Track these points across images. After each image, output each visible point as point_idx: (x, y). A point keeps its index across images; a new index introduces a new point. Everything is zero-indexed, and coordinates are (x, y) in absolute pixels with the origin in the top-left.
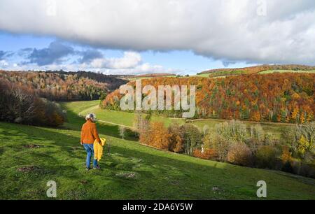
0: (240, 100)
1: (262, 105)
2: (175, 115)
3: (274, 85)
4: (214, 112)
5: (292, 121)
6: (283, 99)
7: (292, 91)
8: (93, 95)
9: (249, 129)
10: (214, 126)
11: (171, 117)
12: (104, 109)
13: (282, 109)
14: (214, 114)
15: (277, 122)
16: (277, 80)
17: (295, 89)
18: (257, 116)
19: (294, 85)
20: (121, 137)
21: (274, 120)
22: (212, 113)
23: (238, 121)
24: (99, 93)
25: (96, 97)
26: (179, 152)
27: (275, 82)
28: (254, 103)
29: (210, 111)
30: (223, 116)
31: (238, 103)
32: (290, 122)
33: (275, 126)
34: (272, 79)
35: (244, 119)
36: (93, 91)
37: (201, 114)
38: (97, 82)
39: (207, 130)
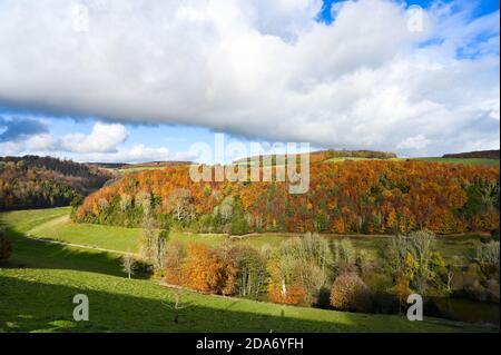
0: (312, 202)
1: (345, 209)
2: (210, 228)
3: (357, 178)
4: (274, 222)
5: (390, 231)
6: (372, 199)
7: (381, 186)
8: (55, 198)
9: (332, 247)
10: (278, 245)
11: (204, 232)
12: (80, 222)
13: (374, 213)
14: (275, 225)
15: (369, 233)
16: (360, 172)
17: (384, 185)
18: (340, 225)
19: (383, 178)
20: (126, 275)
21: (365, 231)
22: (272, 223)
23: (316, 235)
24: (66, 195)
25: (62, 202)
26: (232, 295)
27: (358, 174)
28: (333, 206)
29: (268, 221)
30: (290, 229)
31: (310, 206)
32: (386, 232)
33: (367, 239)
34: (351, 170)
35: (321, 231)
36: (56, 191)
37: (255, 226)
38: (62, 176)
39: (268, 252)
